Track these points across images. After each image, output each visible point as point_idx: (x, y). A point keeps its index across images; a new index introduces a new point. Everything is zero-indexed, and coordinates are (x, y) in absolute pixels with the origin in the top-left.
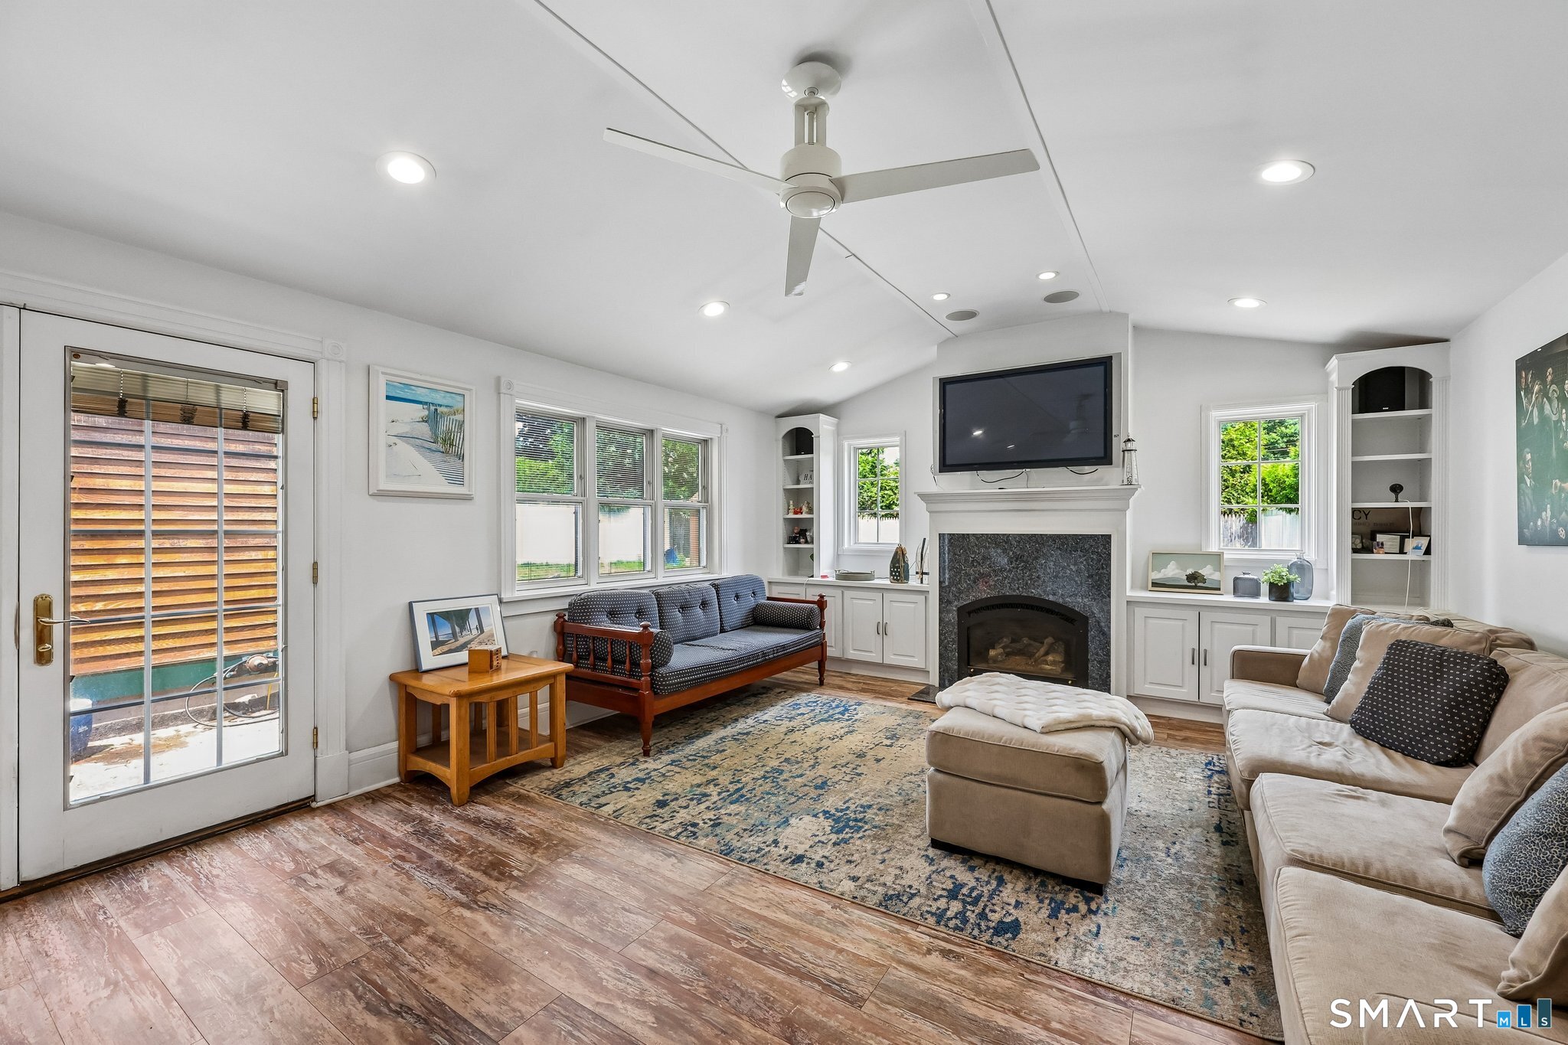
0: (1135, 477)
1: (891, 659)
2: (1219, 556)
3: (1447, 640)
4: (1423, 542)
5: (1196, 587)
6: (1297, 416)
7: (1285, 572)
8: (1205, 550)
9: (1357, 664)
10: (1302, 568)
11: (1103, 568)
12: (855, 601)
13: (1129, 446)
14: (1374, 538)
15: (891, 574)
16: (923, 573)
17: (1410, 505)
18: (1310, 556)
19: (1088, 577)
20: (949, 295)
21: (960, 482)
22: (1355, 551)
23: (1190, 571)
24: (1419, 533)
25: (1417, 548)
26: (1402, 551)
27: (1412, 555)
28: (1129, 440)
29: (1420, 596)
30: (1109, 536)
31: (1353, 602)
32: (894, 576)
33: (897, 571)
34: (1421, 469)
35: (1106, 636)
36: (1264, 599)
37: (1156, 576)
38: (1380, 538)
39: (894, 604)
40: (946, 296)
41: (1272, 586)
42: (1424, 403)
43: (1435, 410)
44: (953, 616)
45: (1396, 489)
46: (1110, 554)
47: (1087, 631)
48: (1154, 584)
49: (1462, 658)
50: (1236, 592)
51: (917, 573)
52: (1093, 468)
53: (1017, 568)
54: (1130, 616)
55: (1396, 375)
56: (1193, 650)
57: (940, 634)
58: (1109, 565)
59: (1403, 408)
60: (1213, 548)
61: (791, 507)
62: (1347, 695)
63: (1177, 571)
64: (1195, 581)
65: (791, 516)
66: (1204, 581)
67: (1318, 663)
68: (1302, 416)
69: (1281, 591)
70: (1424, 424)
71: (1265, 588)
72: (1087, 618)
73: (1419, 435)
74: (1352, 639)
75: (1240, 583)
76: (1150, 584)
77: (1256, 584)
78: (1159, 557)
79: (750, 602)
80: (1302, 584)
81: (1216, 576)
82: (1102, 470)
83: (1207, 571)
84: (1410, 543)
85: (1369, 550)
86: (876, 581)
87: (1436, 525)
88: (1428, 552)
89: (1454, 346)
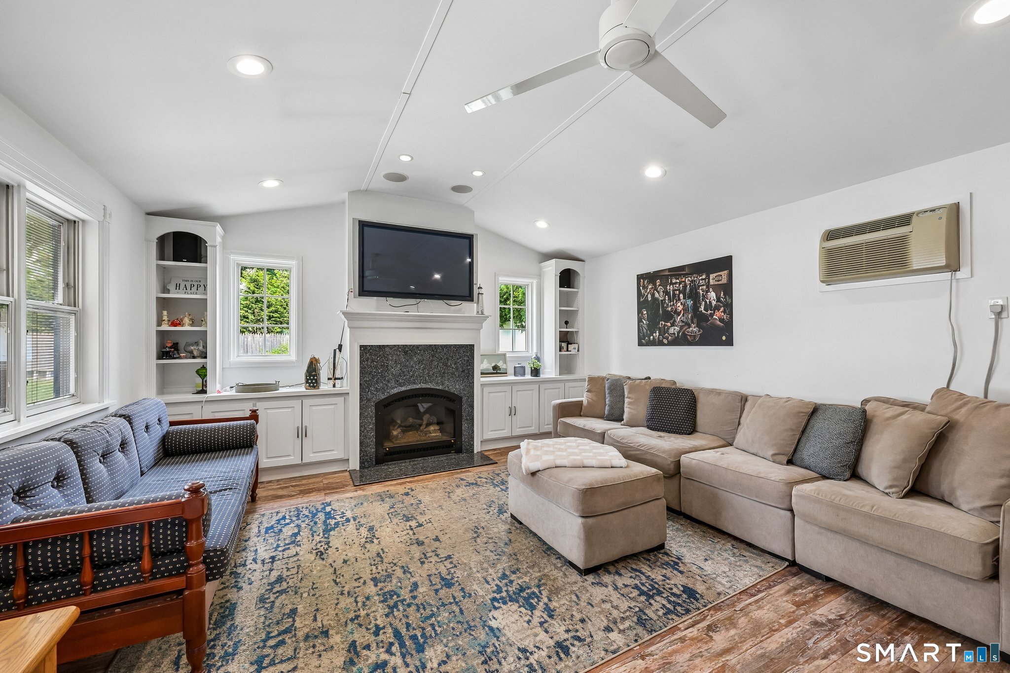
1: (310, 457)
2: (505, 355)
4: (576, 346)
5: (497, 373)
6: (525, 285)
7: (537, 362)
8: (498, 352)
11: (470, 365)
12: (269, 411)
13: (481, 291)
15: (307, 382)
16: (336, 379)
17: (571, 330)
19: (462, 372)
20: (412, 158)
21: (370, 305)
22: (559, 350)
23: (493, 365)
25: (573, 348)
26: (568, 351)
27: (572, 351)
28: (480, 288)
30: (473, 345)
31: (560, 375)
32: (310, 383)
33: (314, 379)
34: (574, 314)
35: (472, 406)
36: (528, 377)
38: (562, 344)
39: (314, 408)
40: (409, 159)
41: (531, 369)
43: (580, 290)
44: (372, 411)
45: (567, 323)
46: (474, 357)
47: (461, 406)
50: (515, 374)
51: (329, 379)
52: (460, 302)
53: (419, 369)
54: (482, 394)
55: (568, 273)
56: (510, 408)
57: (361, 426)
58: (473, 363)
60: (502, 351)
61: (165, 318)
63: (488, 365)
64: (496, 370)
65: (165, 327)
66: (500, 369)
67: (596, 404)
68: (527, 285)
69: (535, 371)
71: (528, 370)
72: (461, 398)
73: (573, 300)
75: (516, 369)
77: (523, 368)
79: (158, 432)
81: (504, 366)
82: (466, 305)
83: (500, 364)
84: (571, 346)
86: (281, 390)
87: (580, 338)
88: (578, 350)
89: (586, 263)
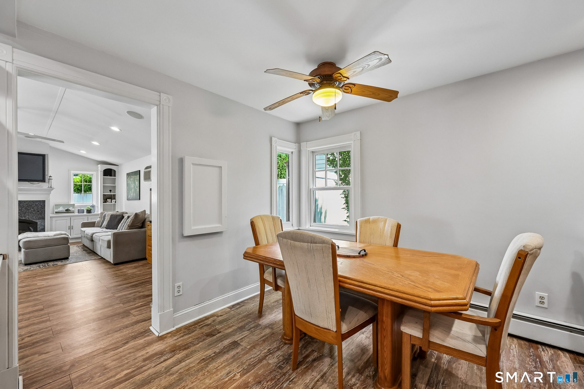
0: (52, 186)
2: (74, 205)
3: (118, 214)
4: (115, 200)
6: (91, 174)
7: (90, 207)
8: (70, 203)
9: (106, 220)
10: (93, 206)
11: (43, 209)
13: (50, 178)
14: (107, 200)
17: (113, 194)
18: (95, 204)
19: (37, 212)
22: (103, 202)
23: (66, 209)
24: (114, 199)
25: (114, 201)
26: (111, 202)
27: (113, 203)
28: (51, 176)
29: (114, 209)
30: (45, 201)
31: (103, 211)
34: (114, 187)
35: (44, 226)
36: (85, 213)
37: (56, 210)
38: (108, 200)
41: (87, 210)
42: (115, 176)
43: (116, 177)
45: (110, 191)
46: (45, 205)
47: (37, 226)
48: (56, 213)
49: (119, 215)
50: (78, 212)
52: (38, 183)
54: (51, 221)
55: (110, 170)
56: (69, 226)
58: (45, 208)
59: (111, 176)
60: (72, 203)
62: (104, 224)
63: (62, 209)
64: (68, 211)
66: (70, 211)
67: (98, 222)
68: (92, 174)
69: (89, 211)
70: (115, 179)
71: (85, 211)
72: (37, 222)
73: (114, 182)
74: (105, 216)
75: (80, 211)
76: (55, 213)
77: (83, 210)
78: (57, 206)
80: (93, 209)
81: (73, 209)
82: (41, 184)
83: (71, 208)
84: (113, 201)
85: (106, 202)
87: (117, 197)
88: (115, 202)
89: (120, 166)
